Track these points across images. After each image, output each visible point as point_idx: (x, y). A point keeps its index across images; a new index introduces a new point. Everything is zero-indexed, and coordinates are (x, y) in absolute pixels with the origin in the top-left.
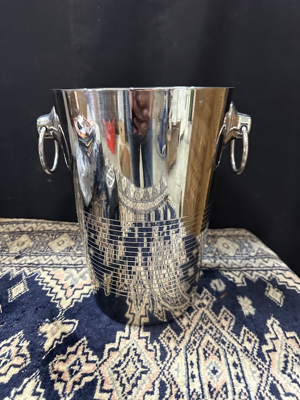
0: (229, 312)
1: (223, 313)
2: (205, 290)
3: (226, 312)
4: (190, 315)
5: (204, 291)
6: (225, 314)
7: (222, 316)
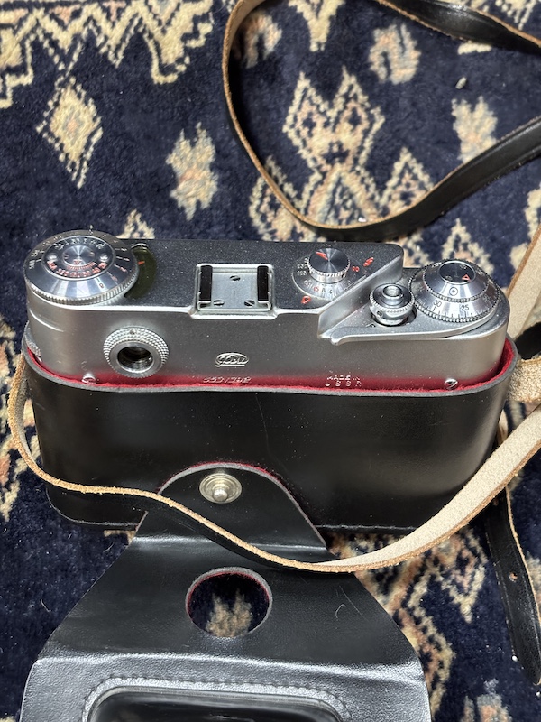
0: (418, 169)
1: (402, 175)
2: (348, 81)
3: (410, 171)
4: (299, 197)
5: (343, 89)
6: (407, 177)
7: (394, 188)
